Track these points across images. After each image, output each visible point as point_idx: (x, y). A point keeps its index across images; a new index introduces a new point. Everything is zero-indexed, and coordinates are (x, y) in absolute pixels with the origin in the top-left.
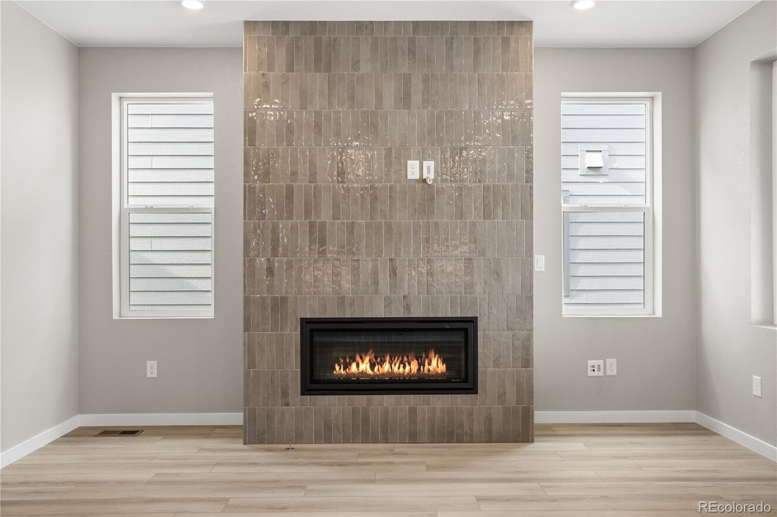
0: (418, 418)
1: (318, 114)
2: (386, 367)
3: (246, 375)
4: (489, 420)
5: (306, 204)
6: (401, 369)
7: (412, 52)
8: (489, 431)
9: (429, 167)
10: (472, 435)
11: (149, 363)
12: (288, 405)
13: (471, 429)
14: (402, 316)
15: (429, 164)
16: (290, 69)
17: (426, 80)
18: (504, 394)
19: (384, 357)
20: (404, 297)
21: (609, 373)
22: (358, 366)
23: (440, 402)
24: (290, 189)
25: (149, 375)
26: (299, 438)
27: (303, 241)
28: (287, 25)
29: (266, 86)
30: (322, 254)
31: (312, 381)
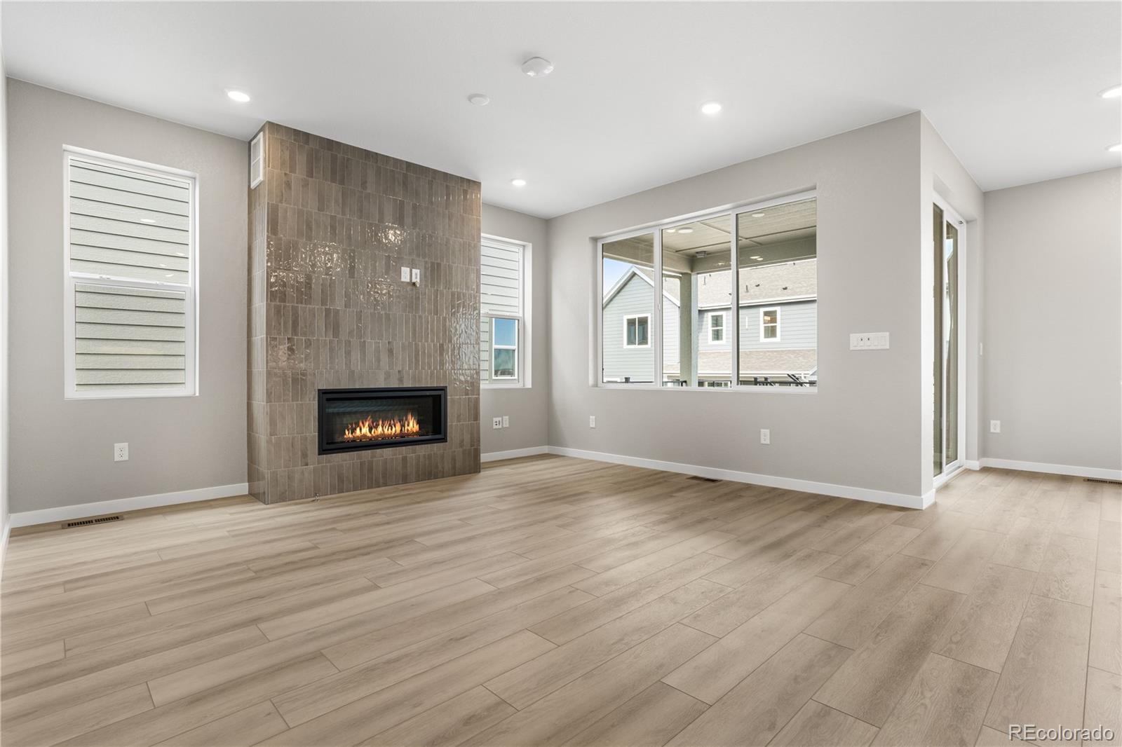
0: (408, 465)
1: (333, 218)
2: (380, 430)
4: (454, 460)
5: (322, 292)
7: (405, 184)
8: (454, 467)
10: (443, 472)
11: (117, 446)
12: (307, 465)
13: (443, 468)
14: (397, 386)
15: (416, 272)
16: (310, 174)
17: (415, 207)
18: (463, 440)
19: (378, 422)
20: (399, 372)
21: (505, 426)
23: (423, 450)
24: (309, 279)
25: (117, 458)
28: (307, 135)
29: (288, 185)
30: (336, 334)
31: (327, 443)
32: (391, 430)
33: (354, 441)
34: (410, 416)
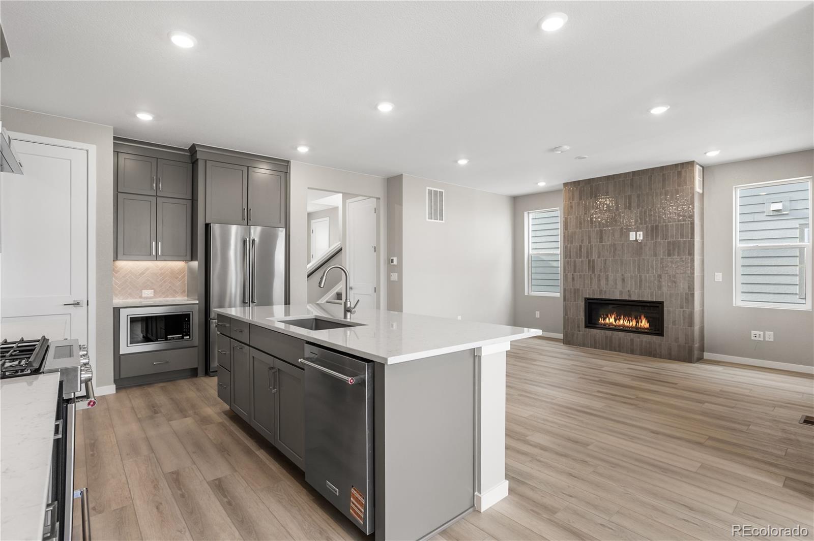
0: (635, 344)
2: (621, 322)
3: (564, 317)
4: (670, 349)
5: (587, 252)
6: (628, 323)
7: (632, 185)
8: (670, 354)
9: (640, 235)
10: (661, 355)
11: (537, 312)
12: (579, 331)
13: (661, 352)
14: (627, 299)
15: (640, 233)
16: (580, 199)
17: (638, 196)
18: (678, 338)
19: (621, 316)
20: (628, 291)
21: (767, 339)
22: (609, 319)
23: (645, 338)
24: (581, 247)
25: (537, 317)
26: (584, 345)
27: (586, 267)
28: (579, 182)
29: (572, 207)
30: (593, 272)
31: (589, 323)
32: (630, 323)
33: (605, 325)
34: (643, 317)
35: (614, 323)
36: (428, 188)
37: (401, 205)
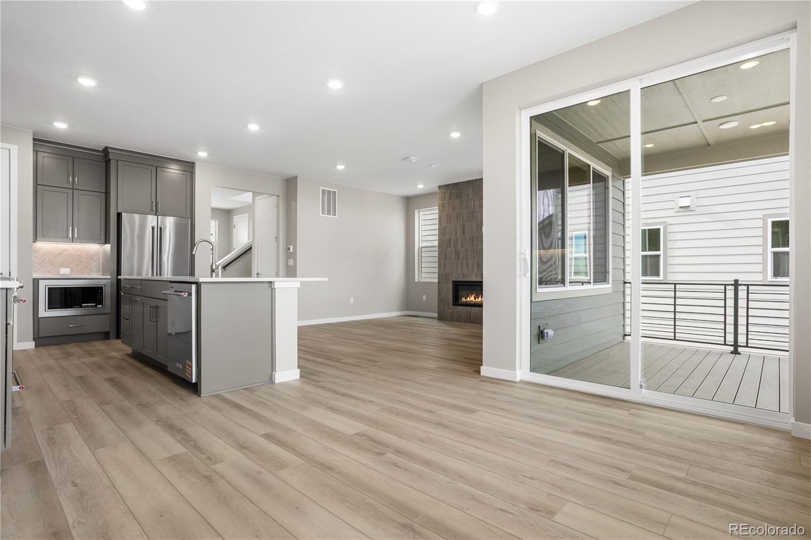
3: (438, 298)
5: (454, 243)
11: (424, 296)
12: (449, 308)
16: (450, 199)
25: (424, 300)
26: (452, 321)
27: (453, 255)
28: (449, 185)
29: (444, 206)
31: (455, 301)
33: (466, 302)
35: (474, 300)
36: (321, 188)
37: (296, 202)
